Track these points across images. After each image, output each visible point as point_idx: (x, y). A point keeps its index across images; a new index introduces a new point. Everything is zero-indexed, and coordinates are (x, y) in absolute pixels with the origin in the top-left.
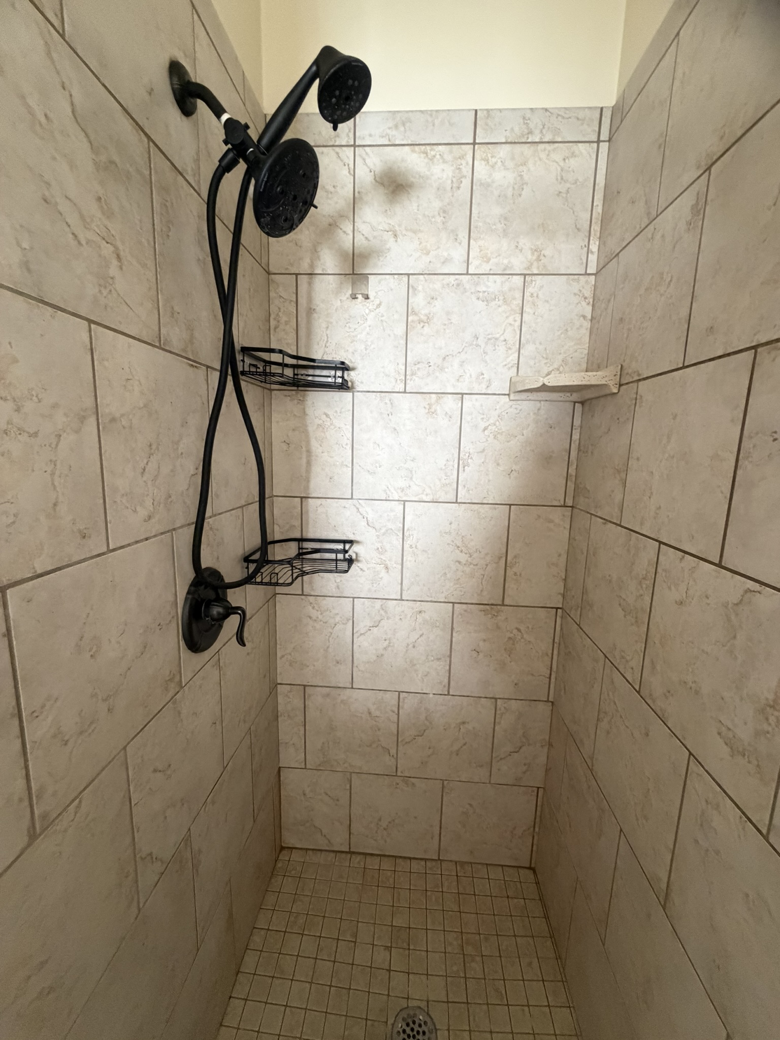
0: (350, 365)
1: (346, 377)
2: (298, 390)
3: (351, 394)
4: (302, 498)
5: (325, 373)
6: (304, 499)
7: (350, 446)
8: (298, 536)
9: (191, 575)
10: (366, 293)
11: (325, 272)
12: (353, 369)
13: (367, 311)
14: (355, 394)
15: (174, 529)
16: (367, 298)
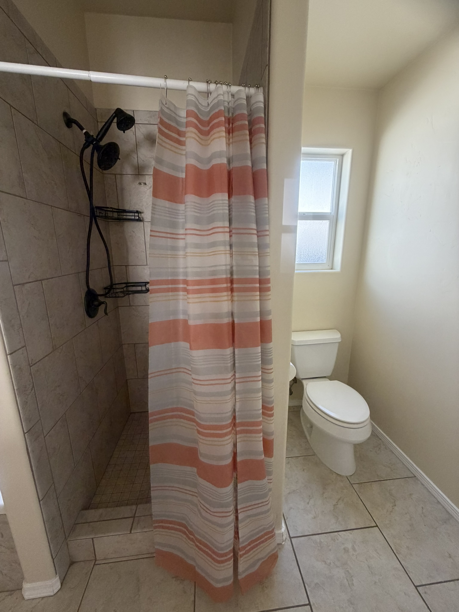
0: (141, 211)
1: (140, 216)
2: (120, 221)
3: (143, 223)
4: (126, 266)
5: (131, 214)
6: (127, 266)
7: (144, 244)
8: (126, 281)
9: (86, 289)
10: (145, 182)
11: (127, 174)
12: (143, 213)
13: (146, 189)
14: (145, 223)
15: (79, 273)
16: (145, 184)
